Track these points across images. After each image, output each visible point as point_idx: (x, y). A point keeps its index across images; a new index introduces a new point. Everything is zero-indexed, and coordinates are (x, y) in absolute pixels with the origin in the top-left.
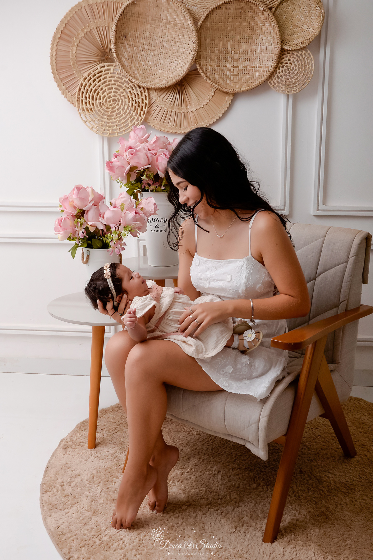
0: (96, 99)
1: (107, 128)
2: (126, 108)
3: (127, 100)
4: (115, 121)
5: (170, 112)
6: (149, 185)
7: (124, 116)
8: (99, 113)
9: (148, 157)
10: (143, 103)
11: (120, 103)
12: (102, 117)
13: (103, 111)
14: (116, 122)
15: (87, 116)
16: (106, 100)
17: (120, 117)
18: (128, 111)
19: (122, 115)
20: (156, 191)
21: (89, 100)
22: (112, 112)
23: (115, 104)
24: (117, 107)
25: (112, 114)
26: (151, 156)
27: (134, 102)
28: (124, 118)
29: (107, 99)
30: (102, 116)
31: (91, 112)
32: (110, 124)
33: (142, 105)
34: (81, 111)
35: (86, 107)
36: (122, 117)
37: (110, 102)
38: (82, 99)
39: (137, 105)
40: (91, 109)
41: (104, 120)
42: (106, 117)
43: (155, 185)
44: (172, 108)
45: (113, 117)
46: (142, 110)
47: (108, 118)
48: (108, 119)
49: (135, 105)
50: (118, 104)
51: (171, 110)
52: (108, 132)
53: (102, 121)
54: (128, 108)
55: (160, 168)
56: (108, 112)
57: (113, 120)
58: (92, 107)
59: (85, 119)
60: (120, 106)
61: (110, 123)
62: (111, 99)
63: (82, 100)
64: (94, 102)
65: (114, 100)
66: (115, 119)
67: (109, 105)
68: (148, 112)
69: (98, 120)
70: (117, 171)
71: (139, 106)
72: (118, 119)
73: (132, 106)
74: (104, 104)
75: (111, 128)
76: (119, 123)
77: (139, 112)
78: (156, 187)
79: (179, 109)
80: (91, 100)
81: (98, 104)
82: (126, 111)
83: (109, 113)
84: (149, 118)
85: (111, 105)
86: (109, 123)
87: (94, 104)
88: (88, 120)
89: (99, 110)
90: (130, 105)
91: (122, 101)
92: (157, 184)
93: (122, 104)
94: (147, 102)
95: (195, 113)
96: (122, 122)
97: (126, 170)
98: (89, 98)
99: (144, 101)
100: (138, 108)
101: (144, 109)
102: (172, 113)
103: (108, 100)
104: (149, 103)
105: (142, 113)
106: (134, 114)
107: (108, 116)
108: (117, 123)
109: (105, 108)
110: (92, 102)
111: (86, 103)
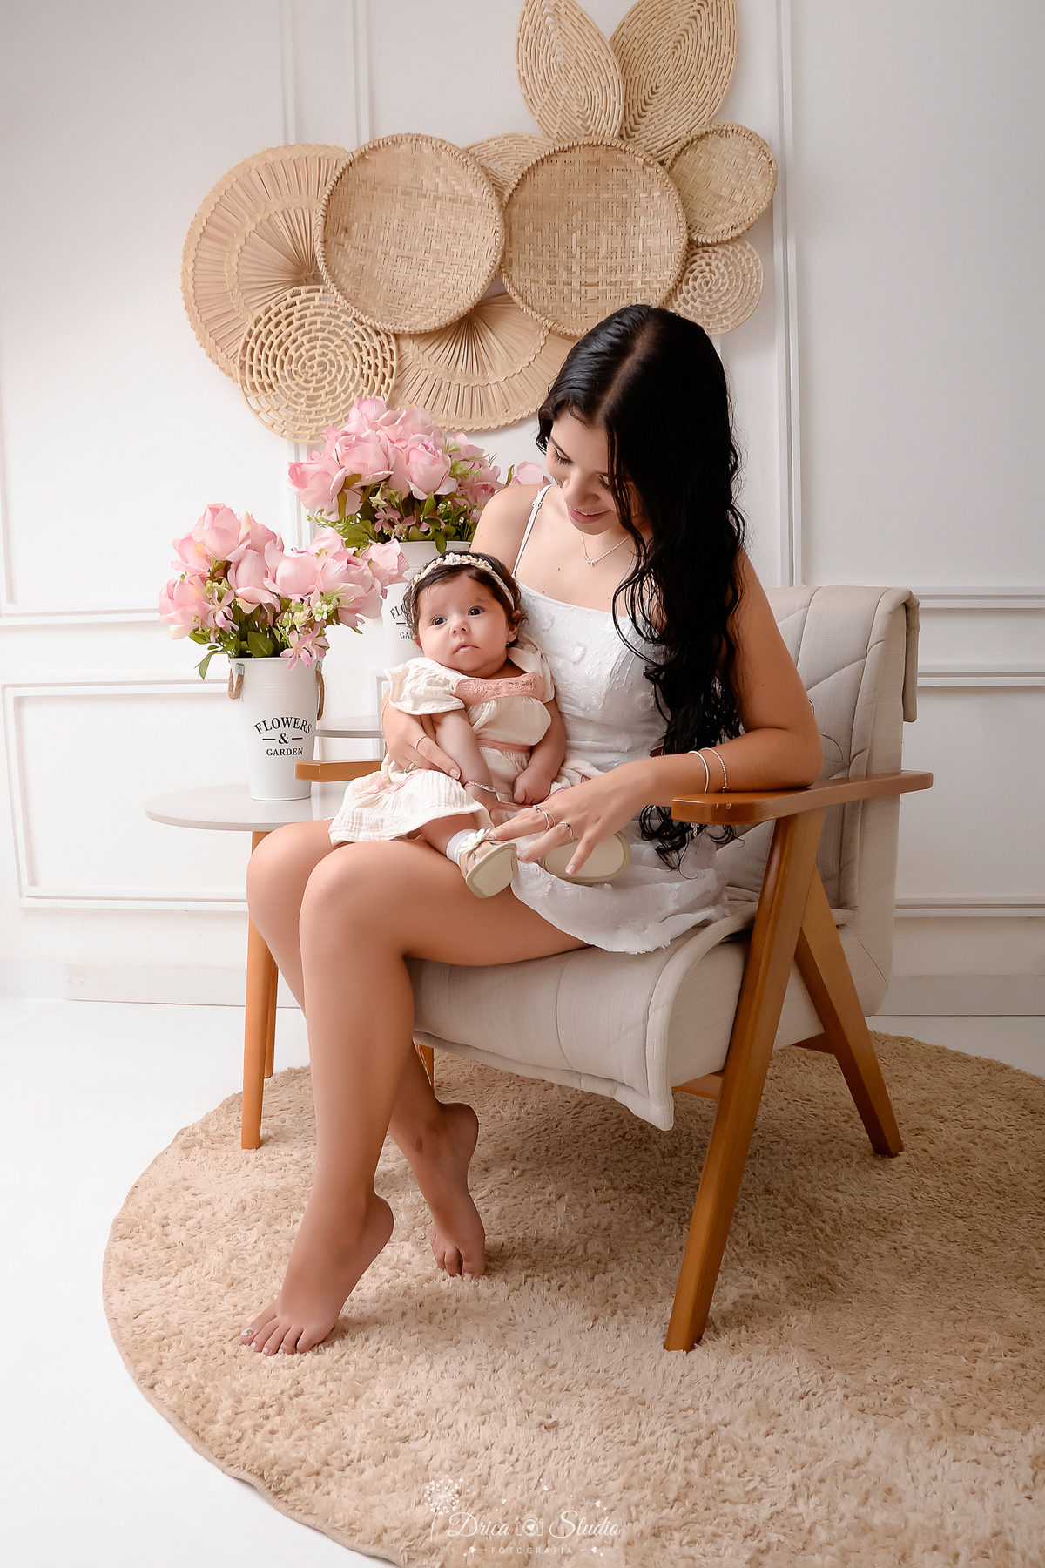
0: (282, 362)
1: (307, 424)
2: (348, 379)
3: (350, 363)
4: (323, 408)
5: (448, 385)
6: (392, 524)
7: (343, 397)
8: (288, 393)
9: (386, 455)
10: (385, 366)
11: (334, 370)
12: (296, 403)
13: (296, 388)
14: (326, 410)
15: (263, 400)
16: (304, 365)
17: (333, 400)
18: (352, 386)
19: (340, 396)
20: (408, 539)
21: (266, 364)
22: (316, 389)
23: (323, 371)
24: (328, 379)
25: (316, 394)
26: (393, 452)
27: (365, 367)
28: (344, 402)
29: (306, 361)
30: (294, 398)
31: (269, 391)
32: (313, 416)
33: (384, 370)
34: (249, 391)
35: (260, 380)
36: (339, 400)
37: (312, 367)
38: (251, 363)
39: (372, 372)
40: (271, 386)
41: (298, 407)
42: (302, 400)
43: (406, 523)
44: (452, 377)
45: (318, 401)
46: (383, 383)
47: (308, 402)
48: (308, 406)
49: (369, 371)
50: (330, 372)
51: (448, 381)
52: (308, 432)
53: (295, 410)
54: (352, 379)
55: (415, 478)
56: (309, 389)
57: (319, 408)
58: (273, 379)
59: (256, 407)
60: (336, 377)
61: (313, 414)
62: (315, 362)
63: (251, 367)
64: (277, 369)
65: (321, 364)
66: (322, 404)
67: (309, 375)
68: (396, 387)
69: (287, 406)
70: (313, 485)
71: (376, 375)
72: (330, 404)
73: (362, 375)
74: (300, 372)
75: (315, 424)
76: (333, 413)
77: (377, 386)
78: (409, 527)
79: (466, 378)
80: (270, 365)
81: (286, 374)
82: (348, 387)
83: (311, 393)
84: (401, 401)
85: (313, 375)
86: (310, 413)
87: (278, 373)
88: (263, 408)
89: (288, 387)
90: (357, 372)
91: (339, 365)
92: (410, 521)
93: (339, 371)
94: (394, 364)
95: (504, 386)
96: (338, 410)
97: (334, 481)
98: (267, 361)
99: (389, 362)
100: (375, 378)
101: (387, 380)
102: (452, 387)
103: (308, 364)
104: (399, 366)
105: (384, 388)
106: (367, 390)
107: (309, 398)
108: (328, 413)
109: (301, 382)
110: (274, 369)
111: (259, 373)
